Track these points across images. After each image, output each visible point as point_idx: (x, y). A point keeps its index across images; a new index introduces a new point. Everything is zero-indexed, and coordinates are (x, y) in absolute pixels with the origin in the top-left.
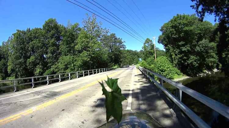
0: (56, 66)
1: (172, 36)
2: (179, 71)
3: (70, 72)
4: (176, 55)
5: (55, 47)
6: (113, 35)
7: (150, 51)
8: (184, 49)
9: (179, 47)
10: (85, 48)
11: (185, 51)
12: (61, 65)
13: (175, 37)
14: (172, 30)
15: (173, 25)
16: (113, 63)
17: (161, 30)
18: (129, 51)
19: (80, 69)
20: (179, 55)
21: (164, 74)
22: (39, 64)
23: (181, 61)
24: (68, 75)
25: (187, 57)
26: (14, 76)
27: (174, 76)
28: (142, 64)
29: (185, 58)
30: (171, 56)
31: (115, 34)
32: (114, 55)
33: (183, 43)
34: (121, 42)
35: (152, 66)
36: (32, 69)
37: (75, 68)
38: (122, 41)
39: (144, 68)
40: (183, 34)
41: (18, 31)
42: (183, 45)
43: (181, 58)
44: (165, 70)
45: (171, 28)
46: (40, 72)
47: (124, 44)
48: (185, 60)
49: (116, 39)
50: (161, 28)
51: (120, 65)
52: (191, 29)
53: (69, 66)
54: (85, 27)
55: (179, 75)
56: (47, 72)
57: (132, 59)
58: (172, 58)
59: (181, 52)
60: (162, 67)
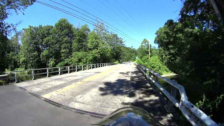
0: (70, 59)
1: (163, 40)
2: (168, 69)
3: (83, 64)
4: (166, 56)
5: (69, 44)
6: (115, 36)
7: (146, 50)
8: (172, 51)
9: (168, 49)
10: (96, 47)
11: (173, 53)
12: (75, 59)
13: (166, 41)
14: (164, 35)
15: (165, 31)
16: (115, 59)
17: (156, 34)
18: (127, 49)
19: (90, 63)
20: (168, 55)
21: (155, 69)
22: (51, 57)
23: (169, 61)
24: (81, 67)
25: (174, 58)
26: (24, 68)
27: (163, 73)
28: (138, 61)
29: (173, 58)
30: (162, 56)
31: (117, 35)
32: (115, 52)
33: (172, 47)
34: (121, 42)
35: (146, 63)
36: (46, 61)
37: (87, 62)
38: (123, 41)
39: (140, 64)
40: (172, 39)
41: (30, 27)
42: (172, 48)
43: (170, 58)
44: (155, 67)
45: (164, 33)
46: (53, 64)
47: (124, 43)
48: (172, 60)
49: (117, 38)
50: (156, 32)
51: (119, 61)
52: (179, 36)
53: (82, 60)
54: (95, 29)
55: (167, 72)
56: (60, 64)
57: (130, 56)
58: (162, 58)
59: (170, 54)
60: (153, 65)
